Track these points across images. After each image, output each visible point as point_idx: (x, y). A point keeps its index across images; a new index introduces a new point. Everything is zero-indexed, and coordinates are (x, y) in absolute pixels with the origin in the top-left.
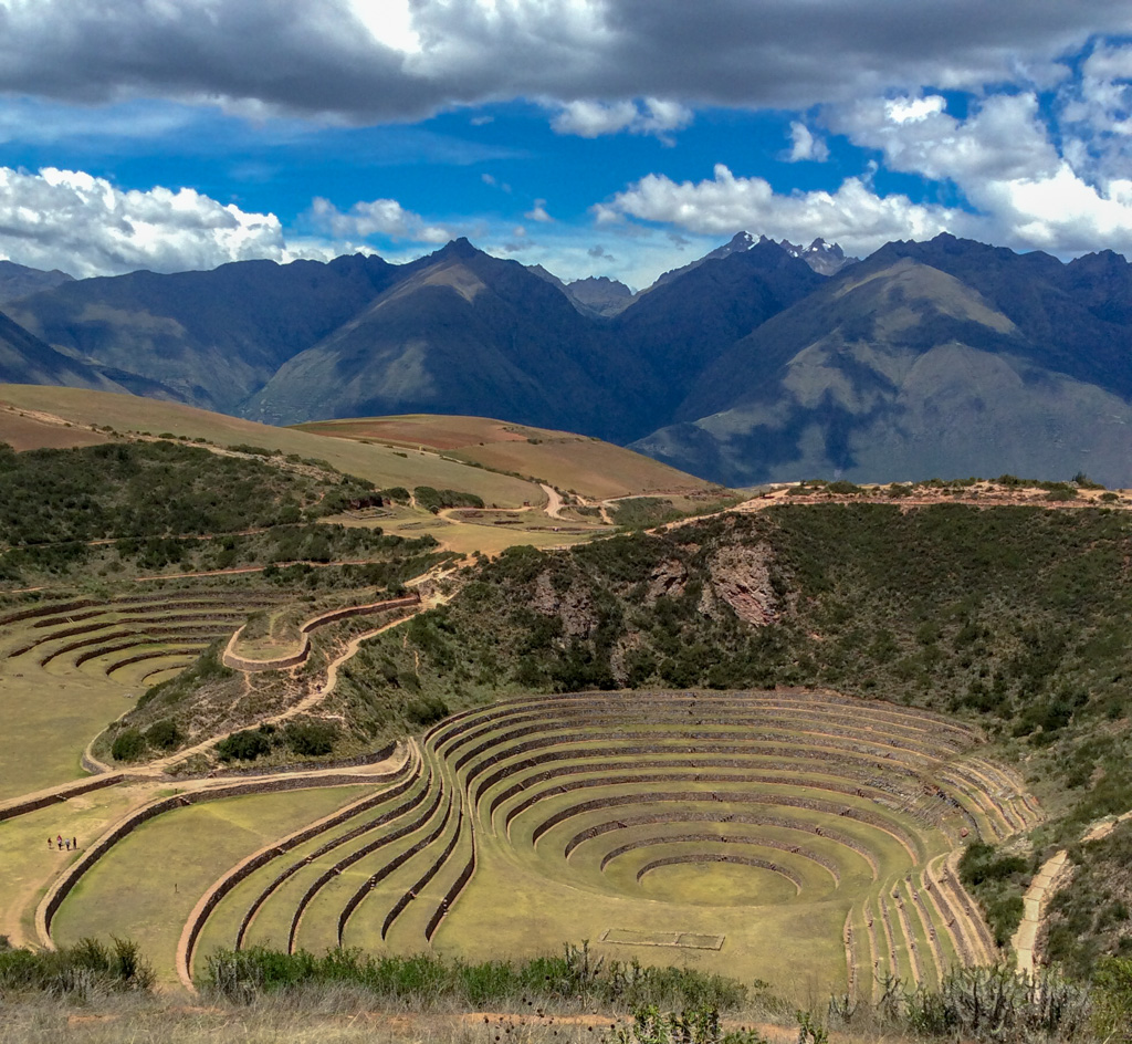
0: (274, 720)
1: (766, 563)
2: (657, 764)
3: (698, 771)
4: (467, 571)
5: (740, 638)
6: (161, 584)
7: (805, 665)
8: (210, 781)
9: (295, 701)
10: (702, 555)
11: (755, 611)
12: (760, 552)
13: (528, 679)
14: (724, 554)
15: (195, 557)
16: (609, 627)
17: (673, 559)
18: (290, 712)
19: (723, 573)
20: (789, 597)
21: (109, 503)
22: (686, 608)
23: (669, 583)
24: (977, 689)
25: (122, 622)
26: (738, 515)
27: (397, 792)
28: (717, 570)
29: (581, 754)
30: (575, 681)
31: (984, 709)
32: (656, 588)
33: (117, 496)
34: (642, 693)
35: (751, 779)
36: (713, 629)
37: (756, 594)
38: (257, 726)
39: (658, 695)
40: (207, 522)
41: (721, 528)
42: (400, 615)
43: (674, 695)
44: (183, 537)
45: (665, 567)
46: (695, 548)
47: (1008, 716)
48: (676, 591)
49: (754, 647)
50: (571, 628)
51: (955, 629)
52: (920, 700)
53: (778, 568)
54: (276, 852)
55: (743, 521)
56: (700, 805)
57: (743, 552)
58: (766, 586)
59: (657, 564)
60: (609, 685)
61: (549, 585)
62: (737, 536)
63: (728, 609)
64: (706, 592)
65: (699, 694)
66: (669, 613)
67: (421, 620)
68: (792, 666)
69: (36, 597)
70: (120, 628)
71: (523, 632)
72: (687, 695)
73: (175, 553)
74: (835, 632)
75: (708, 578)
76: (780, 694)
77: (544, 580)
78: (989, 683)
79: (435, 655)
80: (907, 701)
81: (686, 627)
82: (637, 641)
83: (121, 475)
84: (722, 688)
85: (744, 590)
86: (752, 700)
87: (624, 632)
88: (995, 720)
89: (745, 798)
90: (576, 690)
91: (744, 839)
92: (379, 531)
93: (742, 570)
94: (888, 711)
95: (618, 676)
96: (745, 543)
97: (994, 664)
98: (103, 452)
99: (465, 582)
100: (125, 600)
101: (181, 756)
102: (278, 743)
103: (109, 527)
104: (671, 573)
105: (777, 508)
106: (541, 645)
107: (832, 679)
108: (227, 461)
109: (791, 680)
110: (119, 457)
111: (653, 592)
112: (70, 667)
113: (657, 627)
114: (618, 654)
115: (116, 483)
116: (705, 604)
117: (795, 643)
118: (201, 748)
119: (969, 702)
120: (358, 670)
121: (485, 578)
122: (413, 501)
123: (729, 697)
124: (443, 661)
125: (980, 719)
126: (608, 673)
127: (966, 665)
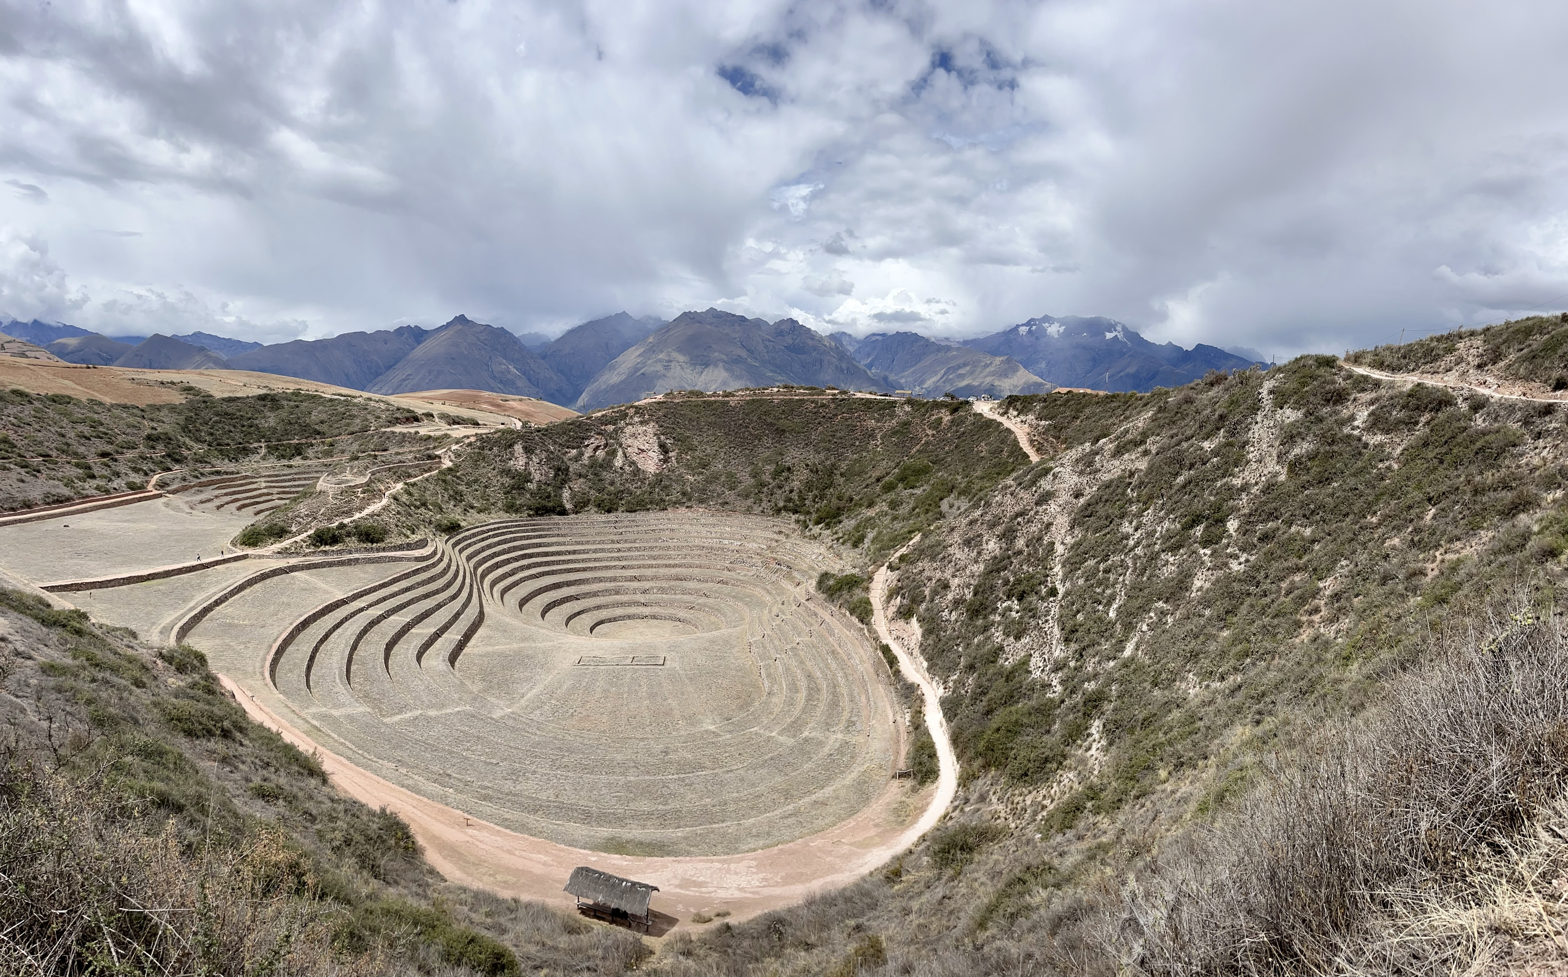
0: (346, 521)
1: (655, 435)
2: (595, 560)
3: (624, 563)
4: (470, 444)
5: (643, 481)
6: (290, 467)
7: (684, 494)
8: (303, 559)
9: (361, 509)
10: (616, 431)
11: (650, 464)
12: (651, 428)
13: (510, 508)
14: (629, 430)
15: (310, 452)
16: (562, 474)
17: (598, 434)
18: (357, 516)
19: (629, 442)
20: (671, 454)
21: (263, 424)
22: (607, 464)
23: (597, 448)
24: (789, 500)
25: (266, 488)
26: (636, 407)
27: (427, 568)
28: (626, 440)
29: (546, 554)
30: (542, 511)
31: (795, 512)
32: (588, 452)
33: (270, 420)
34: (582, 516)
35: (658, 566)
36: (625, 476)
37: (651, 453)
38: (337, 524)
39: (594, 517)
40: (319, 433)
41: (626, 415)
42: (430, 470)
43: (604, 517)
44: (304, 441)
45: (592, 440)
46: (611, 428)
47: (809, 513)
48: (601, 454)
49: (652, 486)
50: (537, 477)
51: (771, 468)
52: (757, 509)
53: (662, 437)
54: (343, 602)
55: (638, 410)
56: (627, 584)
57: (641, 429)
58: (656, 448)
59: (588, 438)
60: (563, 512)
61: (521, 451)
62: (636, 419)
63: (633, 463)
64: (620, 453)
65: (620, 515)
66: (598, 467)
67: (441, 473)
68: (675, 496)
69: (218, 473)
70: (265, 491)
71: (507, 481)
72: (612, 517)
73: (298, 451)
74: (702, 473)
75: (621, 445)
76: (670, 513)
77: (518, 448)
78: (795, 496)
79: (451, 492)
80: (749, 511)
81: (607, 476)
82: (578, 485)
83: (272, 409)
84: (635, 511)
85: (643, 451)
86: (651, 518)
87: (570, 480)
88: (802, 518)
89: (655, 578)
90: (542, 515)
91: (657, 604)
92: (417, 433)
93: (641, 439)
94: (737, 520)
95: (568, 506)
96: (641, 423)
97: (796, 484)
98: (262, 398)
99: (469, 450)
100: (269, 476)
101: (286, 543)
102: (349, 535)
103: (263, 437)
104: (596, 443)
105: (659, 403)
106: (519, 488)
107: (701, 501)
108: (331, 400)
109: (676, 504)
110: (270, 400)
111: (587, 455)
112: (234, 510)
113: (591, 477)
114: (566, 494)
115: (268, 414)
116: (618, 462)
117: (677, 482)
118: (298, 538)
119: (785, 508)
120: (404, 498)
121: (482, 448)
122: (437, 420)
123: (639, 516)
124: (458, 497)
125: (794, 517)
126: (562, 506)
127: (780, 487)
